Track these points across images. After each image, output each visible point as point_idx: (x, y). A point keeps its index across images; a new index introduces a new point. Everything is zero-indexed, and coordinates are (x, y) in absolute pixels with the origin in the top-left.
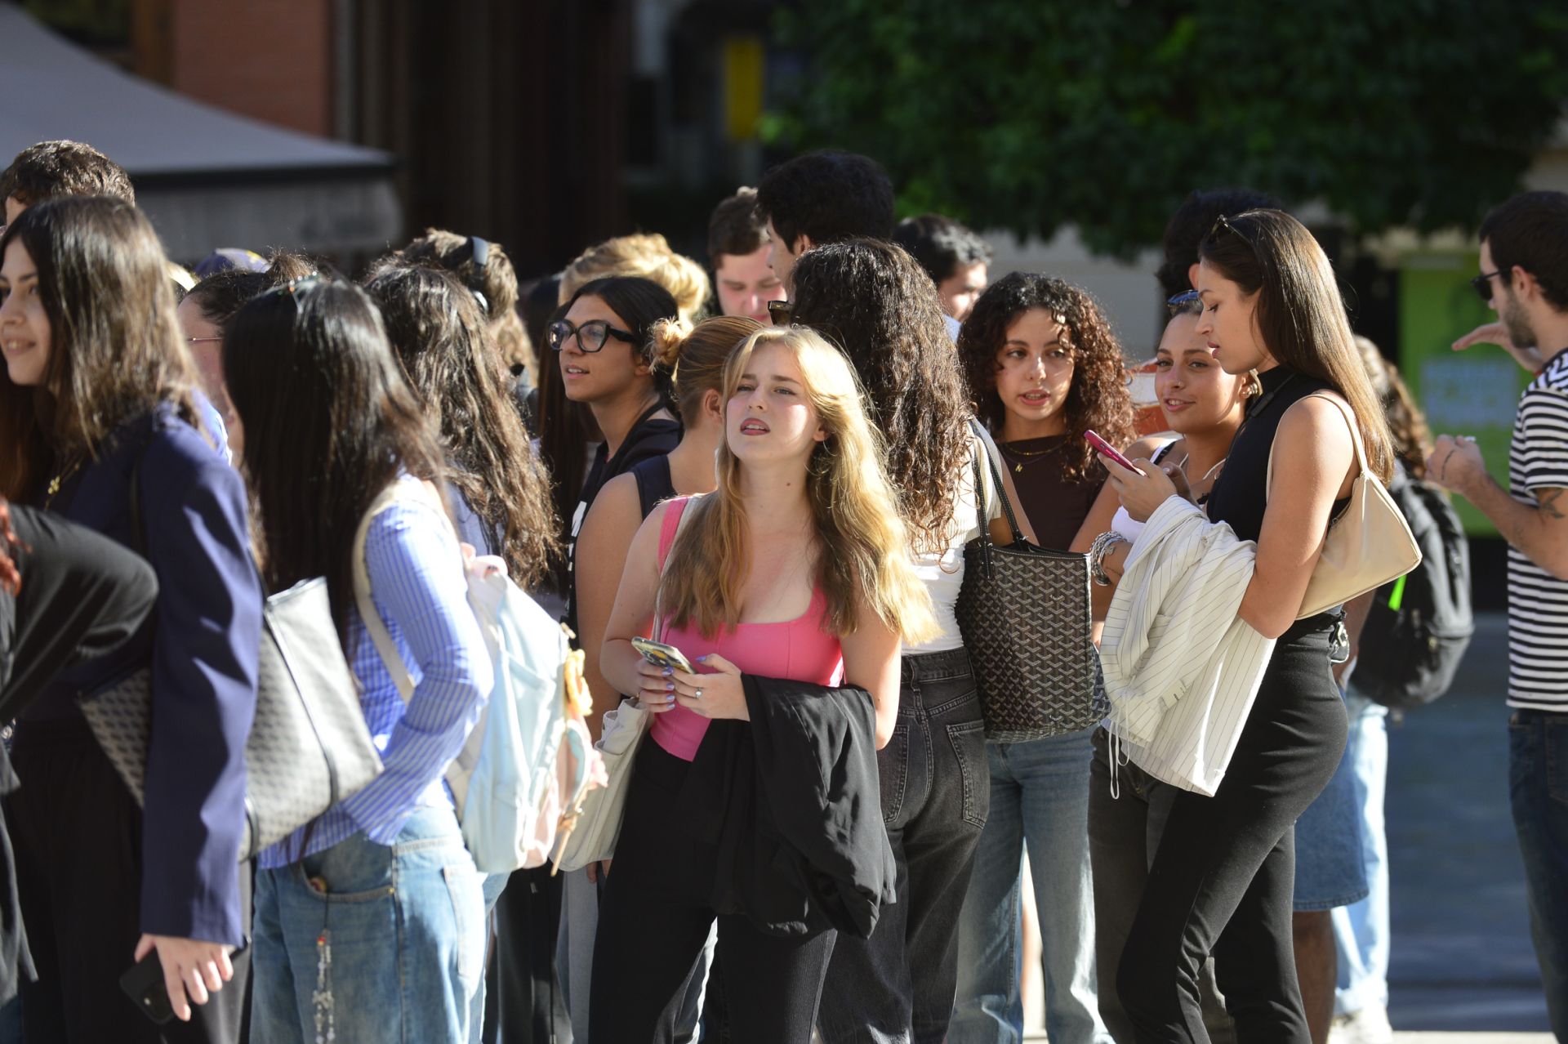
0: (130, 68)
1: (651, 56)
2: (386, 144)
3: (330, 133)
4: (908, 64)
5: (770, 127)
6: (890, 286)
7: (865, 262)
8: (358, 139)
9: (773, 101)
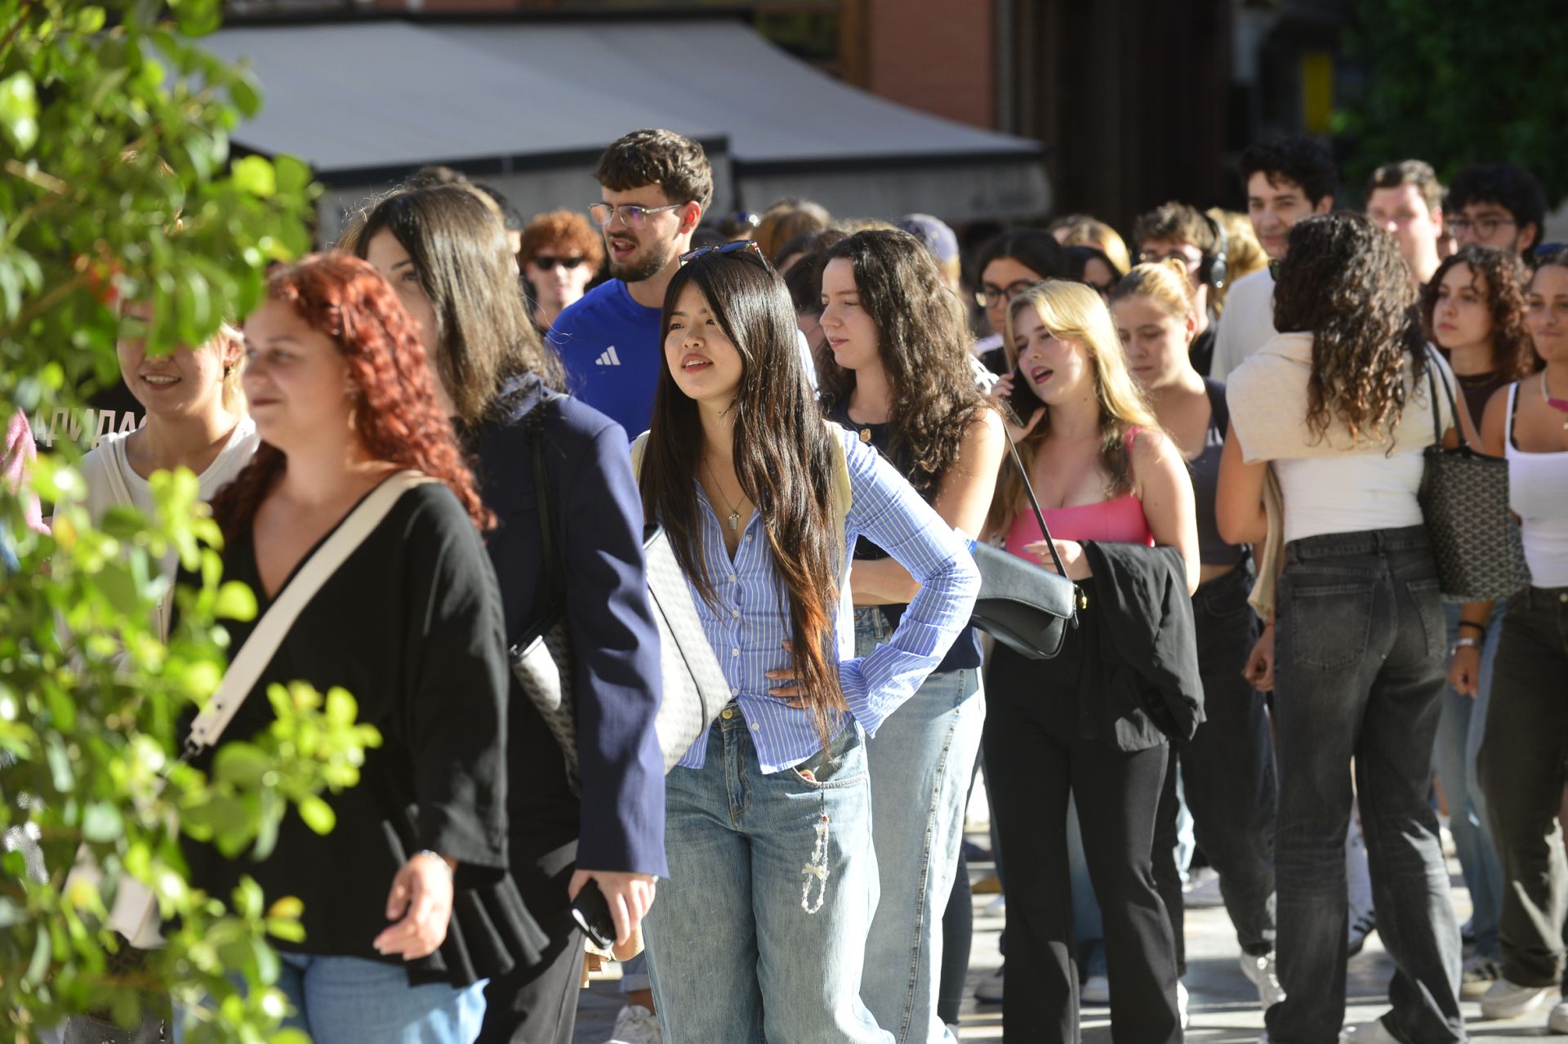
0: (837, 75)
1: (1245, 67)
2: (1038, 134)
3: (994, 126)
4: (1445, 73)
5: (1338, 122)
6: (1364, 241)
7: (1347, 227)
8: (1017, 131)
9: (1340, 101)
